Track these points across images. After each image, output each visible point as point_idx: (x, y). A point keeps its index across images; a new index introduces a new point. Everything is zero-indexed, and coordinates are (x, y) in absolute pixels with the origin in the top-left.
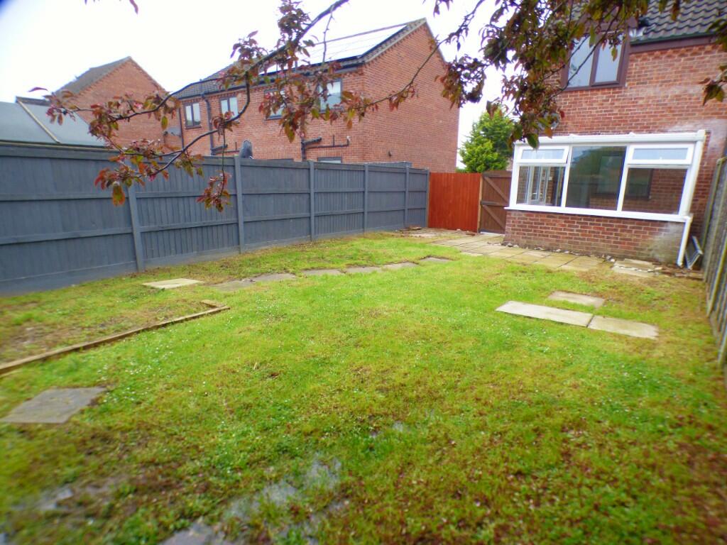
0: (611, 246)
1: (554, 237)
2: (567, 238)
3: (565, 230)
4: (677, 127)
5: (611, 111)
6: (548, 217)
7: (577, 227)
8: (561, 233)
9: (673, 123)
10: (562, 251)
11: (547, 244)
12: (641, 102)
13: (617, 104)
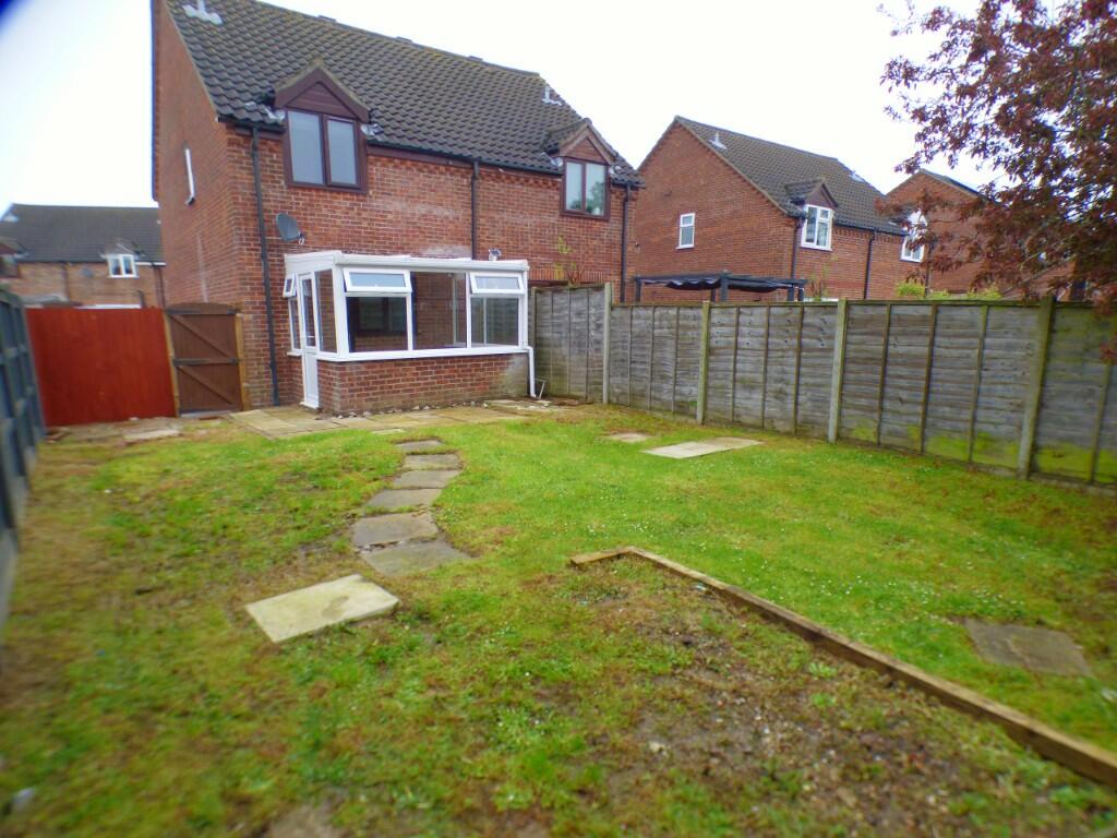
0: (469, 390)
1: (406, 391)
2: (422, 389)
3: (418, 379)
4: (430, 251)
5: (360, 223)
6: (396, 365)
7: (431, 373)
8: (414, 385)
9: (426, 247)
10: (421, 409)
11: (400, 402)
12: (390, 217)
13: (364, 215)
